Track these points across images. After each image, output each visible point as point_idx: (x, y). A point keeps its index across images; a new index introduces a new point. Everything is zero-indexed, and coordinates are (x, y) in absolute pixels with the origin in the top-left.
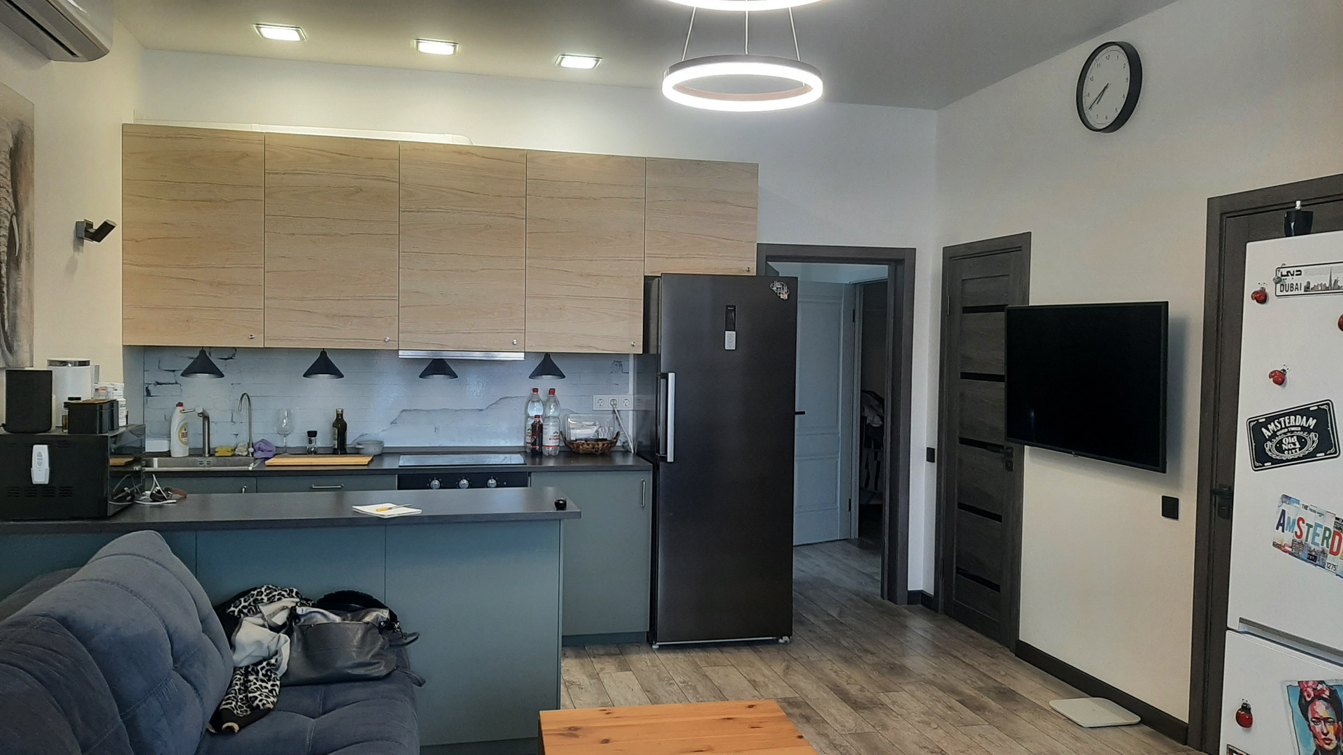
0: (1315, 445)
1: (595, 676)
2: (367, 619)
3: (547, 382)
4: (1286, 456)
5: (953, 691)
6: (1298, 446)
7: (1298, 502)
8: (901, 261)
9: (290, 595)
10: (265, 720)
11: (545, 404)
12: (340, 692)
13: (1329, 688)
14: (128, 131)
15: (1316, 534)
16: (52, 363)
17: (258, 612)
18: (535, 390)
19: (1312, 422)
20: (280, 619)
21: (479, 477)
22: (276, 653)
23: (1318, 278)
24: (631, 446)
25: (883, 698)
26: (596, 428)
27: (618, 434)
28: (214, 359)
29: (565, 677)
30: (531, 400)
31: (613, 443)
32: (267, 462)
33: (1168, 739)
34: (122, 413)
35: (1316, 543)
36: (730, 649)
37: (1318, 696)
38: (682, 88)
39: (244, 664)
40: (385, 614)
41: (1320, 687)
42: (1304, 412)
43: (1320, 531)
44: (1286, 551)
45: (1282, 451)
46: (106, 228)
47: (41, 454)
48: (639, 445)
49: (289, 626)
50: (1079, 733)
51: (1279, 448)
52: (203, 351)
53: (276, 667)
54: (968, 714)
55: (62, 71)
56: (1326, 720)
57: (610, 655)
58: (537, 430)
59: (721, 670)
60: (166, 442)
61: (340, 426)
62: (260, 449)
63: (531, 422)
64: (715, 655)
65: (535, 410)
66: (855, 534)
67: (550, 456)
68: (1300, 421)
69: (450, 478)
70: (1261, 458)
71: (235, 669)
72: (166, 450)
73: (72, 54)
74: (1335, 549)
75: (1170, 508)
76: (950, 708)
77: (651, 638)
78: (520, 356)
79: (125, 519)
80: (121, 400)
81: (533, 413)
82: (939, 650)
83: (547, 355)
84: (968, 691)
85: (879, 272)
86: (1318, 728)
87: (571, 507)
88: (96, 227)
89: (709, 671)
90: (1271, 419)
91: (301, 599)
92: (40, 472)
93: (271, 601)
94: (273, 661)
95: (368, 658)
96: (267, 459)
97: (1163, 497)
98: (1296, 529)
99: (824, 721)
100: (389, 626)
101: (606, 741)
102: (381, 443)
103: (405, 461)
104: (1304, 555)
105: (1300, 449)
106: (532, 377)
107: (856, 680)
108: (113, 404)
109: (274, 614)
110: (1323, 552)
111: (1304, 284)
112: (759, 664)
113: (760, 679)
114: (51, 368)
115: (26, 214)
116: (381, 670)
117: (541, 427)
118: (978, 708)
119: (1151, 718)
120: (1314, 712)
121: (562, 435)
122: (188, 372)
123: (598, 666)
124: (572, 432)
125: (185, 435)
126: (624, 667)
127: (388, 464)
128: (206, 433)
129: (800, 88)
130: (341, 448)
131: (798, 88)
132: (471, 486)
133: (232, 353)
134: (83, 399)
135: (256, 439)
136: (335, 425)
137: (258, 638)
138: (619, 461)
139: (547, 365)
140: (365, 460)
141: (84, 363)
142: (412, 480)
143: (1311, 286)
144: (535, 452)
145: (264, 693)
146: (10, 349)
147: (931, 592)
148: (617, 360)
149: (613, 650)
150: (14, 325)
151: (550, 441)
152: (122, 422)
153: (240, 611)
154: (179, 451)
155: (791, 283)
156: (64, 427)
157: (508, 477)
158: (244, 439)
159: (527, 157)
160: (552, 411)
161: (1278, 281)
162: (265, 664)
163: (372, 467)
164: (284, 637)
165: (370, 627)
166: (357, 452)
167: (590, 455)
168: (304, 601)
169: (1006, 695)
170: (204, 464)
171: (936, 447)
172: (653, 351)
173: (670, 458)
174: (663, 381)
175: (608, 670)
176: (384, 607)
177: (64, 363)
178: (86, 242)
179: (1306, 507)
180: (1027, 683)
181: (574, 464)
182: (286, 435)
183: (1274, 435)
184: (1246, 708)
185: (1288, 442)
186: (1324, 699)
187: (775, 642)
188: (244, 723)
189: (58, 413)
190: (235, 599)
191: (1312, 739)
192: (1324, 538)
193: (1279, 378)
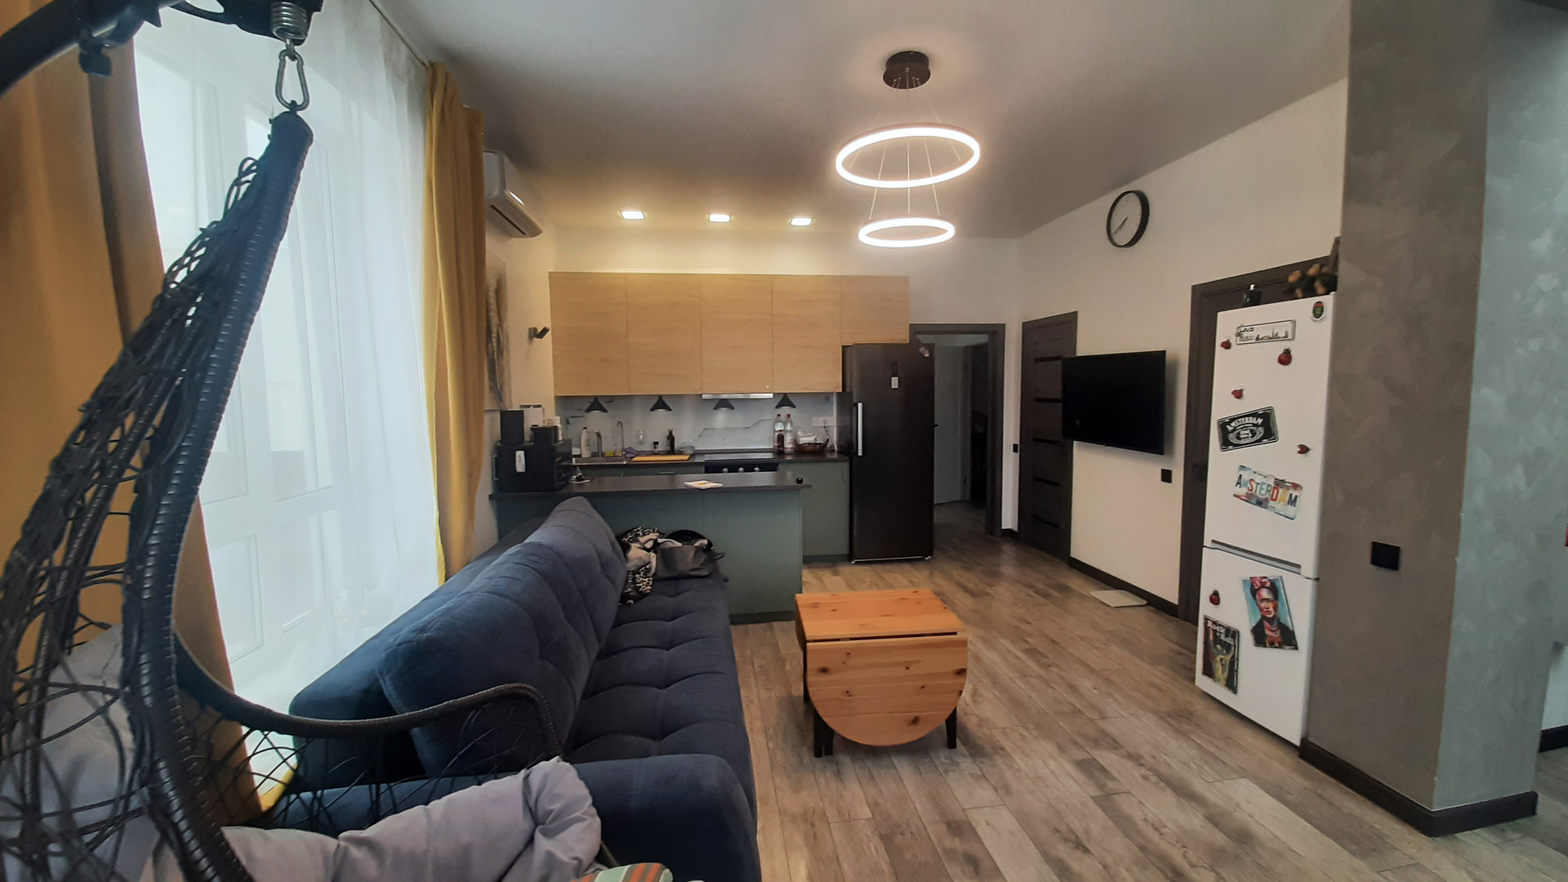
0: (1261, 435)
1: (819, 579)
2: (697, 544)
3: (786, 410)
4: (1242, 442)
5: (1031, 586)
6: (1250, 435)
7: (1250, 469)
8: (996, 332)
9: (654, 532)
10: (647, 598)
11: (785, 424)
12: (685, 584)
13: (1270, 580)
14: (553, 277)
15: (1261, 489)
16: (522, 406)
17: (637, 541)
18: (779, 415)
19: (1260, 421)
20: (649, 545)
21: (749, 466)
22: (649, 563)
23: (1266, 332)
24: (836, 447)
25: (989, 590)
26: (814, 437)
27: (828, 440)
28: (602, 402)
29: (804, 579)
30: (777, 421)
31: (825, 445)
32: (634, 459)
33: (1164, 614)
34: (560, 432)
35: (1262, 494)
36: (897, 564)
37: (1263, 586)
38: (871, 235)
39: (633, 569)
40: (705, 542)
41: (1264, 580)
42: (1254, 415)
43: (1265, 486)
44: (1242, 499)
45: (1240, 439)
46: (545, 331)
47: (520, 455)
48: (839, 446)
49: (656, 547)
50: (1108, 610)
51: (1239, 438)
52: (596, 398)
53: (648, 570)
54: (1041, 600)
55: (517, 243)
56: (1267, 600)
57: (828, 567)
58: (781, 439)
59: (892, 575)
60: (578, 449)
61: (671, 438)
62: (629, 452)
63: (777, 434)
64: (889, 567)
65: (779, 427)
66: (968, 497)
67: (789, 454)
68: (1252, 420)
69: (733, 467)
70: (1226, 443)
71: (628, 572)
72: (578, 453)
73: (523, 233)
74: (1274, 497)
75: (1166, 476)
76: (1030, 596)
77: (850, 557)
78: (771, 395)
79: (564, 491)
80: (559, 425)
81: (778, 429)
82: (1022, 563)
83: (785, 394)
84: (1040, 586)
85: (983, 339)
86: (1263, 605)
87: (805, 482)
88: (539, 330)
89: (885, 575)
90: (1233, 420)
91: (661, 534)
92: (520, 467)
93: (644, 535)
94: (648, 567)
95: (697, 566)
96: (633, 458)
97: (1163, 470)
98: (1249, 486)
99: (955, 603)
100: (708, 549)
101: (834, 610)
102: (693, 448)
103: (707, 458)
104: (1254, 501)
105: (1252, 437)
106: (777, 407)
107: (972, 579)
108: (556, 428)
109: (647, 541)
110: (1266, 499)
111: (1256, 336)
112: (914, 571)
113: (915, 580)
114: (522, 409)
115: (505, 325)
116: (705, 573)
117: (783, 437)
118: (1046, 596)
119: (1154, 603)
120: (1260, 595)
121: (795, 441)
122: (589, 410)
123: (821, 573)
124: (801, 439)
125: (588, 445)
126: (836, 574)
127: (698, 459)
128: (599, 444)
129: (941, 231)
130: (672, 451)
131: (940, 231)
132: (745, 471)
133: (611, 399)
134: (540, 426)
135: (626, 447)
136: (668, 438)
137: (639, 555)
138: (829, 456)
139: (785, 400)
140: (686, 457)
141: (539, 406)
142: (712, 468)
143: (1260, 337)
144: (780, 451)
145: (645, 584)
146: (501, 399)
147: (1016, 529)
148: (827, 396)
149: (829, 564)
150: (502, 387)
151: (788, 445)
152: (560, 438)
153: (629, 540)
154: (586, 454)
155: (930, 347)
156: (530, 441)
157: (765, 466)
158: (620, 446)
159: (772, 278)
160: (789, 427)
161: (1239, 335)
162: (644, 568)
163: (690, 461)
164: (652, 554)
165: (700, 549)
166: (681, 453)
167: (812, 453)
168: (662, 535)
169: (1064, 589)
170: (599, 461)
171: (1018, 443)
172: (848, 390)
173: (860, 454)
174: (855, 408)
175: (827, 575)
176: (704, 538)
177: (529, 406)
178: (535, 339)
179: (1255, 473)
180: (1076, 582)
181: (804, 458)
182: (642, 444)
183: (1235, 429)
184: (1216, 594)
185: (1244, 434)
186: (1267, 588)
187: (923, 559)
188: (636, 600)
189: (528, 434)
190: (625, 534)
191: (1259, 612)
192: (1268, 491)
193: (1238, 394)
